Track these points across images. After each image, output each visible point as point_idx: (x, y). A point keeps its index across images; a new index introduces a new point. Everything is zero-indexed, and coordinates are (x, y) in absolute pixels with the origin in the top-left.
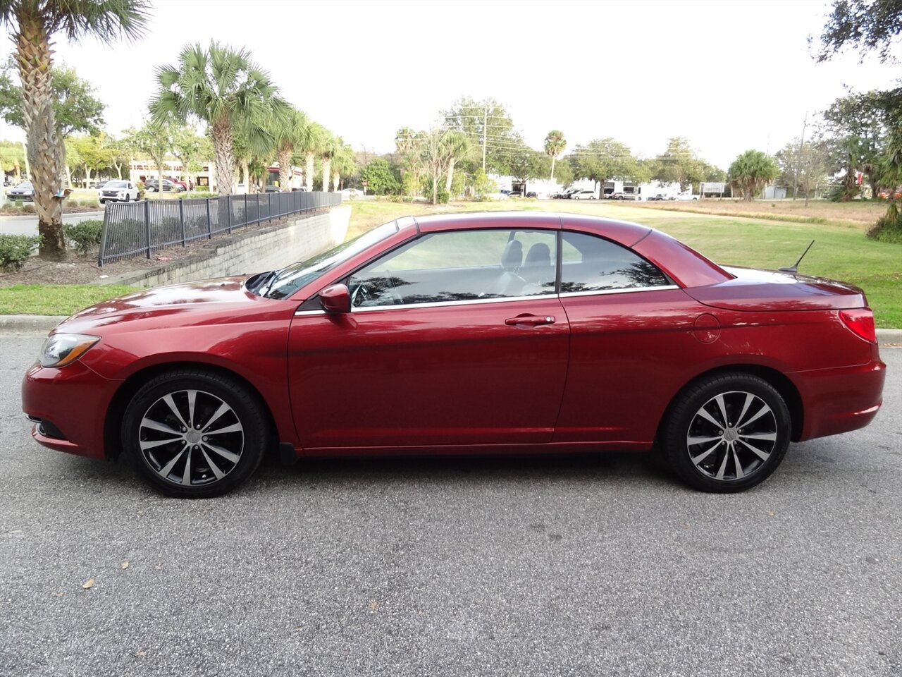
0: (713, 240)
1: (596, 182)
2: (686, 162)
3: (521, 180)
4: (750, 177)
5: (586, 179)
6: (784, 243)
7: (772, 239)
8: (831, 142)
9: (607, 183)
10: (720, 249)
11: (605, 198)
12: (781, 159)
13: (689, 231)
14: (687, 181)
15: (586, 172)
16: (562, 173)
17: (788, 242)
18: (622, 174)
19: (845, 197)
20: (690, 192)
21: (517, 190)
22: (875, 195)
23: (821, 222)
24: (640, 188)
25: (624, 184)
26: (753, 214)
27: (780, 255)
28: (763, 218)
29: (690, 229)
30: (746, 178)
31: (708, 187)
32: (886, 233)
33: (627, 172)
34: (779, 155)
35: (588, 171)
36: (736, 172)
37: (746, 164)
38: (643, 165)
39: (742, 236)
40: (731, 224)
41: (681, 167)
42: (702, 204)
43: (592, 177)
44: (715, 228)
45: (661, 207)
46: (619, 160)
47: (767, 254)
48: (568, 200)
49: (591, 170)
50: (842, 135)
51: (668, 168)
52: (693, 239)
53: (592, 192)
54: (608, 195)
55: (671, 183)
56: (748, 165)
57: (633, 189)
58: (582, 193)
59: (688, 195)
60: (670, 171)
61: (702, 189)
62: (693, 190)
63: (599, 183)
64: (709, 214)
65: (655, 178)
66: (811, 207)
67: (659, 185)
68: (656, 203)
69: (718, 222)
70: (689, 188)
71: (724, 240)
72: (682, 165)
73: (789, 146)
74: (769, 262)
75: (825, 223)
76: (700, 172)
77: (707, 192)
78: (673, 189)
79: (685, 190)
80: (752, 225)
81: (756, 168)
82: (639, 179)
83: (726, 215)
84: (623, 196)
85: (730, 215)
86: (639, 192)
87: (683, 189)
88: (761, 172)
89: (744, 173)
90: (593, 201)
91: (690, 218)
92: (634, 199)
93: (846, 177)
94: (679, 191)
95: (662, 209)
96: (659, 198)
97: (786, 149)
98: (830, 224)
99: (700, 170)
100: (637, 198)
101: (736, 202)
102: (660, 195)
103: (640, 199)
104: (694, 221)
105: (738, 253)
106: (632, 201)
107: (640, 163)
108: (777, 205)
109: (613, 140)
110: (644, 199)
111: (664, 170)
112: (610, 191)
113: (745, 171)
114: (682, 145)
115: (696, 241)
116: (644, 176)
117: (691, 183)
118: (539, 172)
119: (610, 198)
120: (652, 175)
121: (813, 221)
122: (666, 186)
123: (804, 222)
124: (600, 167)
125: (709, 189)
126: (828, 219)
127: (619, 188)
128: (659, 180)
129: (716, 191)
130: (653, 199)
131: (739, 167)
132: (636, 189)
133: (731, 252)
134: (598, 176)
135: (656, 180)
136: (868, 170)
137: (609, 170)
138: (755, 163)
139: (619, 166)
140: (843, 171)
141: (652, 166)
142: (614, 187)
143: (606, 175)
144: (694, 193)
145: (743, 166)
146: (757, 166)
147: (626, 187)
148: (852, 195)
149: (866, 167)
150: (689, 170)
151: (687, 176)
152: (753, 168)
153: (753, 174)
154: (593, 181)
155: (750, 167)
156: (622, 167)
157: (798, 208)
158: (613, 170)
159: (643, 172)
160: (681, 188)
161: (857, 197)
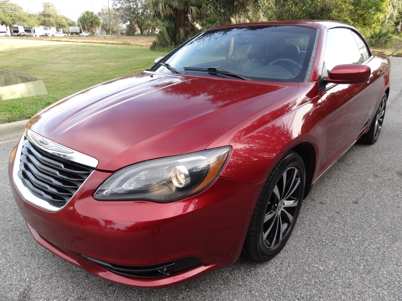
0: (85, 55)
1: (6, 26)
4: (90, 24)
6: (120, 54)
7: (114, 53)
8: (121, 8)
9: (13, 27)
10: (91, 59)
11: (15, 36)
12: (101, 16)
13: (71, 51)
14: (58, 26)
17: (122, 54)
18: (22, 22)
19: (132, 34)
20: (62, 32)
22: (142, 33)
23: (129, 44)
24: (34, 30)
25: (24, 27)
26: (98, 41)
27: (121, 60)
28: (103, 43)
29: (71, 50)
30: (88, 24)
31: (71, 29)
32: (158, 48)
33: (24, 21)
34: (99, 14)
36: (83, 21)
37: (87, 18)
38: (32, 17)
39: (99, 52)
40: (90, 47)
42: (71, 38)
43: (3, 23)
44: (84, 49)
45: (51, 39)
46: (17, 13)
47: (115, 60)
50: (124, 5)
51: (47, 19)
52: (75, 55)
53: (6, 32)
54: (16, 34)
55: (51, 27)
56: (88, 18)
57: (30, 30)
59: (61, 34)
61: (69, 30)
62: (63, 31)
63: (8, 27)
64: (77, 42)
65: (42, 24)
66: (120, 38)
67: (45, 29)
68: (46, 38)
69: (84, 46)
70: (61, 30)
71: (90, 54)
72: (54, 18)
73: (102, 10)
74: (118, 63)
75: (130, 44)
76: (64, 22)
77: (71, 31)
78: (52, 31)
79: (59, 31)
80: (100, 46)
81: (92, 20)
82: (32, 25)
83: (85, 42)
84: (26, 34)
85: (88, 42)
86: (35, 32)
89: (87, 22)
90: (8, 37)
91: (69, 45)
92: (32, 36)
93: (130, 24)
95: (51, 40)
96: (46, 35)
97: (102, 12)
98: (133, 45)
99: (64, 20)
100: (34, 35)
102: (46, 34)
103: (36, 36)
104: (72, 46)
105: (101, 60)
106: (32, 37)
107: (30, 16)
108: (106, 38)
109: (10, 2)
110: (38, 36)
111: (45, 20)
112: (17, 32)
113: (87, 21)
114: (51, 7)
115: (77, 56)
116: (35, 23)
117: (61, 27)
119: (18, 35)
120: (39, 22)
121: (125, 44)
122: (48, 29)
123: (121, 44)
124: (6, 17)
125: (72, 30)
126: (131, 43)
127: (21, 30)
128: (44, 26)
129: (76, 31)
130: (44, 36)
131: (84, 19)
132: (32, 30)
133: (97, 60)
134: (7, 23)
135: (42, 26)
136: (137, 22)
137: (12, 19)
138: (91, 17)
139: (18, 17)
140: (128, 22)
141: (38, 18)
142: (18, 29)
143: (12, 22)
144: (64, 32)
145: (86, 19)
146: (92, 19)
147: (25, 29)
148: (134, 33)
149: (137, 20)
150: (58, 21)
151: (58, 24)
152: (91, 20)
153: (92, 22)
154: (4, 26)
155: (89, 19)
156: (20, 17)
157: (116, 39)
158: (15, 19)
159: (33, 21)
160: (57, 30)
161: (136, 33)
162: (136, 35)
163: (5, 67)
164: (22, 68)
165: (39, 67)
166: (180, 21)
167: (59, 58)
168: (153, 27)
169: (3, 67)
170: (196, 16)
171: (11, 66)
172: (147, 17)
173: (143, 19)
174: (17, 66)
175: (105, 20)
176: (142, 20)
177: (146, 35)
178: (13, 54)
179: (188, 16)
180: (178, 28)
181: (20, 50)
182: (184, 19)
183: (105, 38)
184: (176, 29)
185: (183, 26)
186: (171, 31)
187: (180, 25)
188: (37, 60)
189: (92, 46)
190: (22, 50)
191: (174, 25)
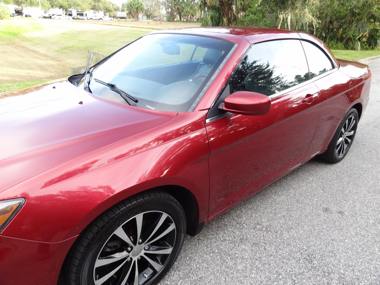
2: (104, 2)
3: (20, 7)
4: (136, 10)
5: (58, 8)
9: (68, 11)
14: (106, 11)
15: (57, 4)
16: (44, 4)
18: (76, 6)
20: (108, 16)
21: (19, 13)
24: (86, 14)
25: (77, 11)
30: (134, 10)
33: (78, 5)
35: (58, 4)
36: (130, 7)
41: (103, 4)
43: (61, 7)
48: (50, 19)
49: (59, 3)
53: (62, 15)
55: (99, 11)
57: (83, 14)
58: (57, 15)
59: (108, 18)
60: (98, 5)
61: (117, 15)
63: (64, 11)
64: (127, 27)
65: (92, 9)
66: (162, 24)
67: (94, 13)
68: (98, 21)
70: (107, 14)
72: (103, 3)
76: (111, 8)
78: (100, 14)
82: (85, 9)
84: (78, 17)
85: (136, 27)
86: (86, 16)
87: (105, 15)
88: (140, 8)
89: (133, 8)
92: (84, 19)
93: (171, 11)
94: (104, 16)
99: (111, 5)
100: (86, 19)
101: (132, 21)
107: (83, 1)
111: (95, 5)
112: (71, 15)
117: (108, 12)
118: (30, 3)
119: (72, 18)
120: (90, 7)
122: (97, 13)
124: (64, 2)
125: (119, 15)
127: (74, 13)
128: (93, 10)
129: (123, 16)
131: (131, 5)
134: (64, 7)
135: (92, 10)
136: (178, 9)
137: (69, 4)
138: (137, 4)
139: (74, 2)
140: (170, 9)
141: (89, 3)
142: (72, 13)
143: (68, 7)
144: (110, 17)
145: (132, 5)
146: (138, 5)
147: (77, 13)
148: (174, 19)
149: (177, 7)
150: (106, 6)
151: (106, 9)
152: (136, 6)
153: (137, 8)
154: (61, 9)
155: (135, 5)
156: (75, 2)
157: (158, 24)
158: (71, 4)
159: (86, 5)
160: (104, 14)
161: (175, 20)
162: (175, 21)
163: (71, 47)
164: (85, 48)
165: (99, 48)
166: (224, 11)
167: (115, 41)
168: (192, 15)
169: (69, 47)
170: (240, 7)
171: (75, 46)
172: (187, 5)
173: (184, 6)
174: (80, 46)
175: (147, 6)
176: (182, 7)
177: (185, 21)
178: (74, 36)
179: (233, 7)
180: (222, 17)
181: (80, 33)
182: (228, 9)
183: (148, 23)
184: (219, 18)
185: (226, 16)
186: (214, 20)
187: (224, 14)
188: (96, 42)
189: (141, 31)
190: (82, 32)
191: (218, 15)
